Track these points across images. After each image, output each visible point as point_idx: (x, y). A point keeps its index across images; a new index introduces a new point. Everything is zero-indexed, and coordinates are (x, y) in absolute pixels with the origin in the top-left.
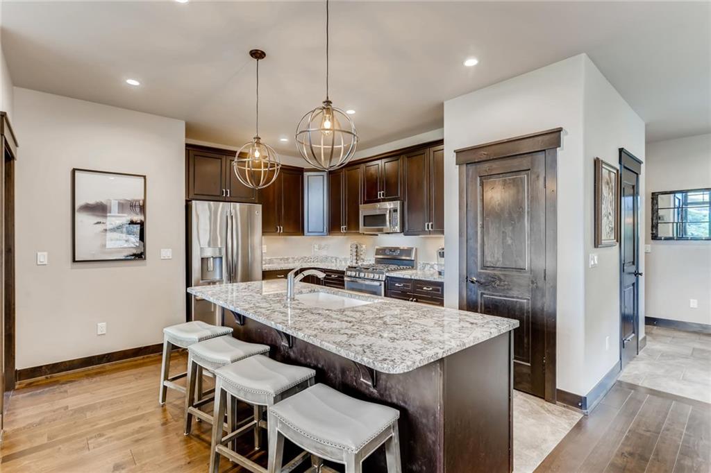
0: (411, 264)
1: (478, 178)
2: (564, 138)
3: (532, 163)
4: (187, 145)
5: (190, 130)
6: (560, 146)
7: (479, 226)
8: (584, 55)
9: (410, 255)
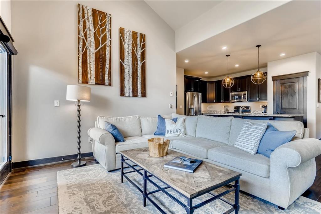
0: (250, 111)
1: (280, 85)
2: (310, 74)
3: (299, 80)
4: (185, 76)
5: (186, 71)
6: (308, 76)
7: (280, 98)
8: (316, 52)
9: (249, 108)
